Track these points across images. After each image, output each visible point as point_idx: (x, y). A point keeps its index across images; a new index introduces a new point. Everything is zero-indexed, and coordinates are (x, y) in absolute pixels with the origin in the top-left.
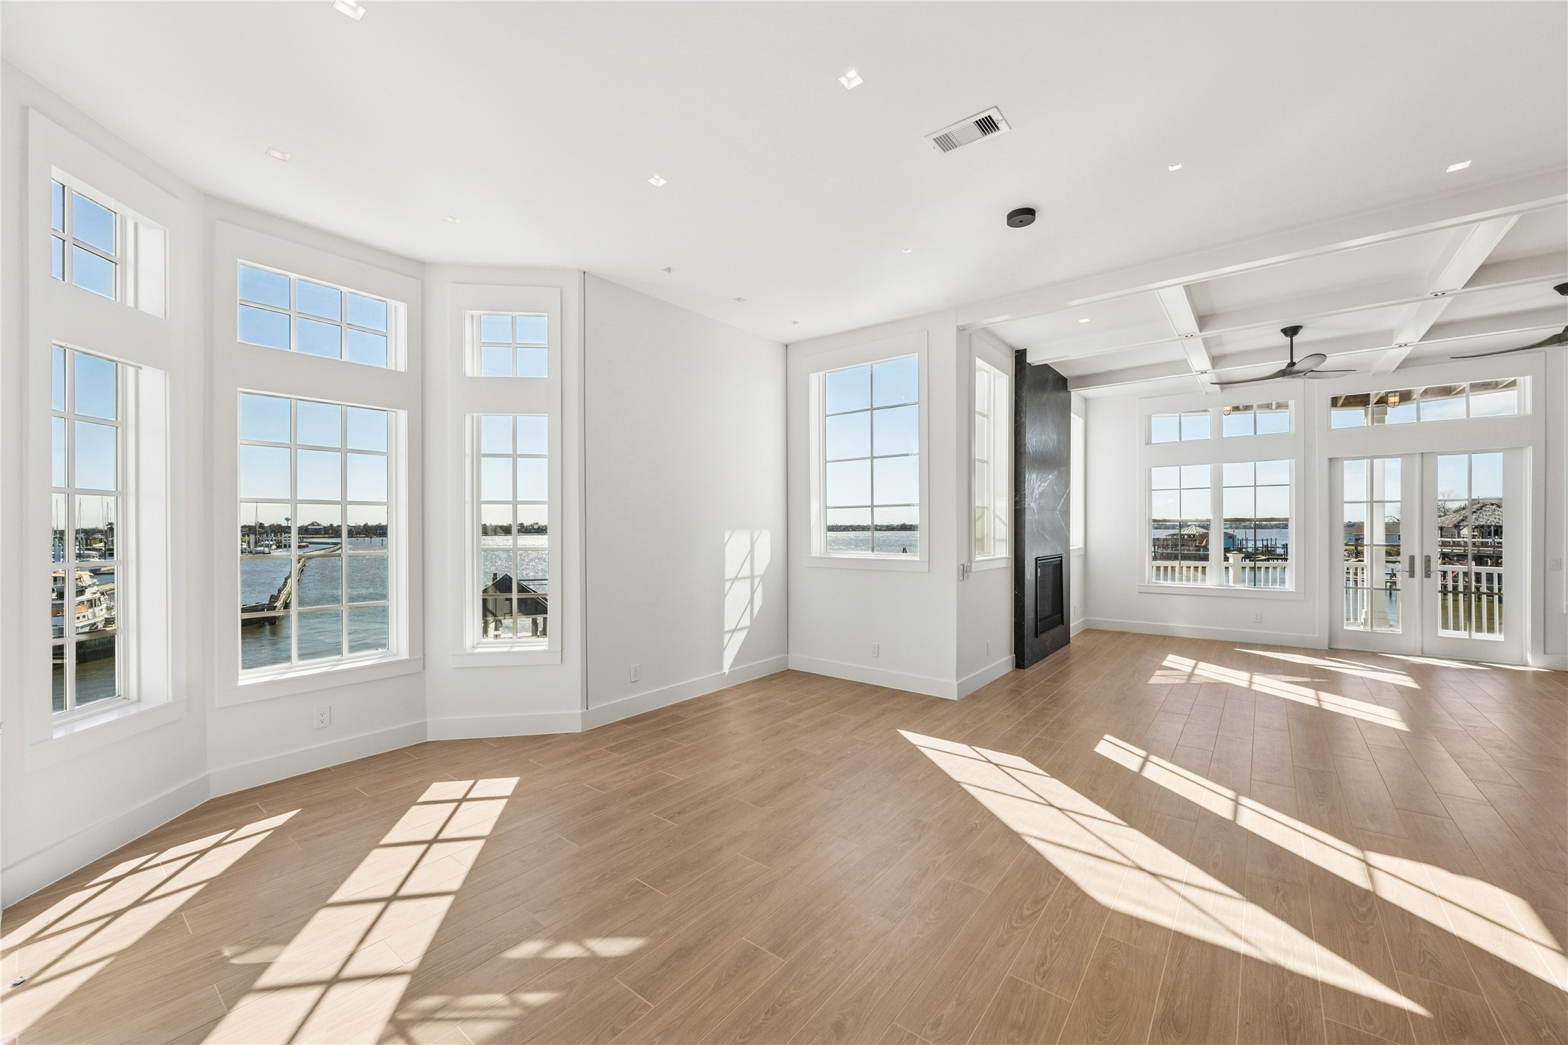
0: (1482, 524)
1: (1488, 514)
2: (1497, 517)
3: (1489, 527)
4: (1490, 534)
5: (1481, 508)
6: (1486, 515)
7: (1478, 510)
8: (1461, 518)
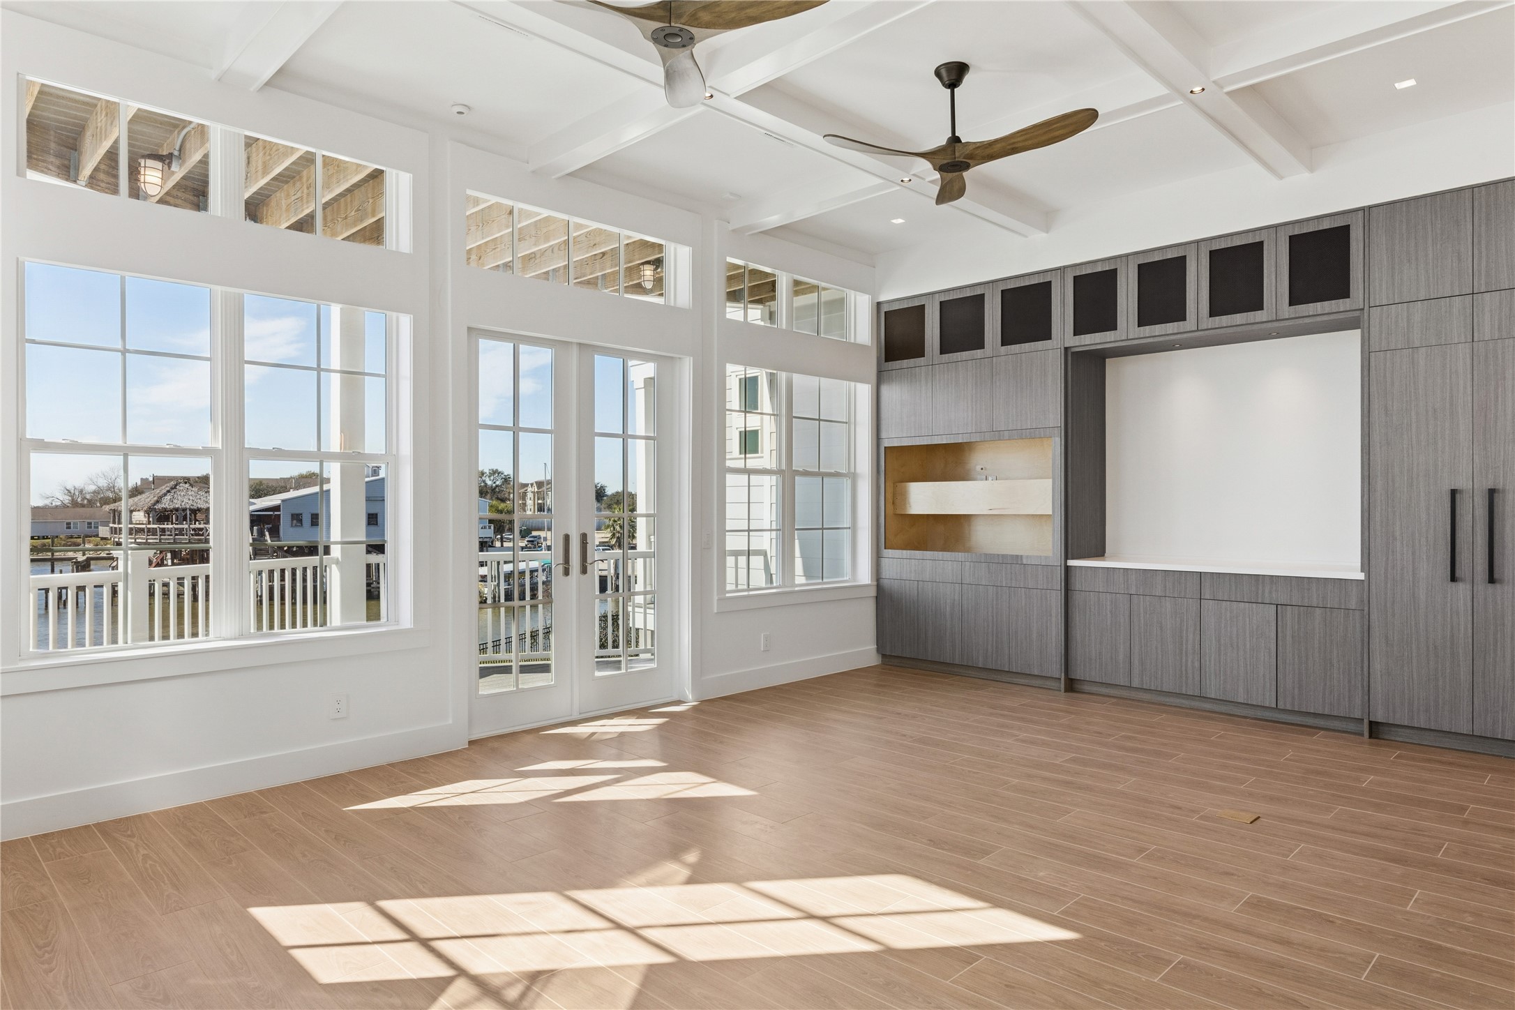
0: (177, 506)
1: (182, 494)
2: (191, 498)
3: (184, 510)
4: (185, 519)
5: (174, 487)
6: (180, 495)
7: (172, 488)
8: (156, 498)
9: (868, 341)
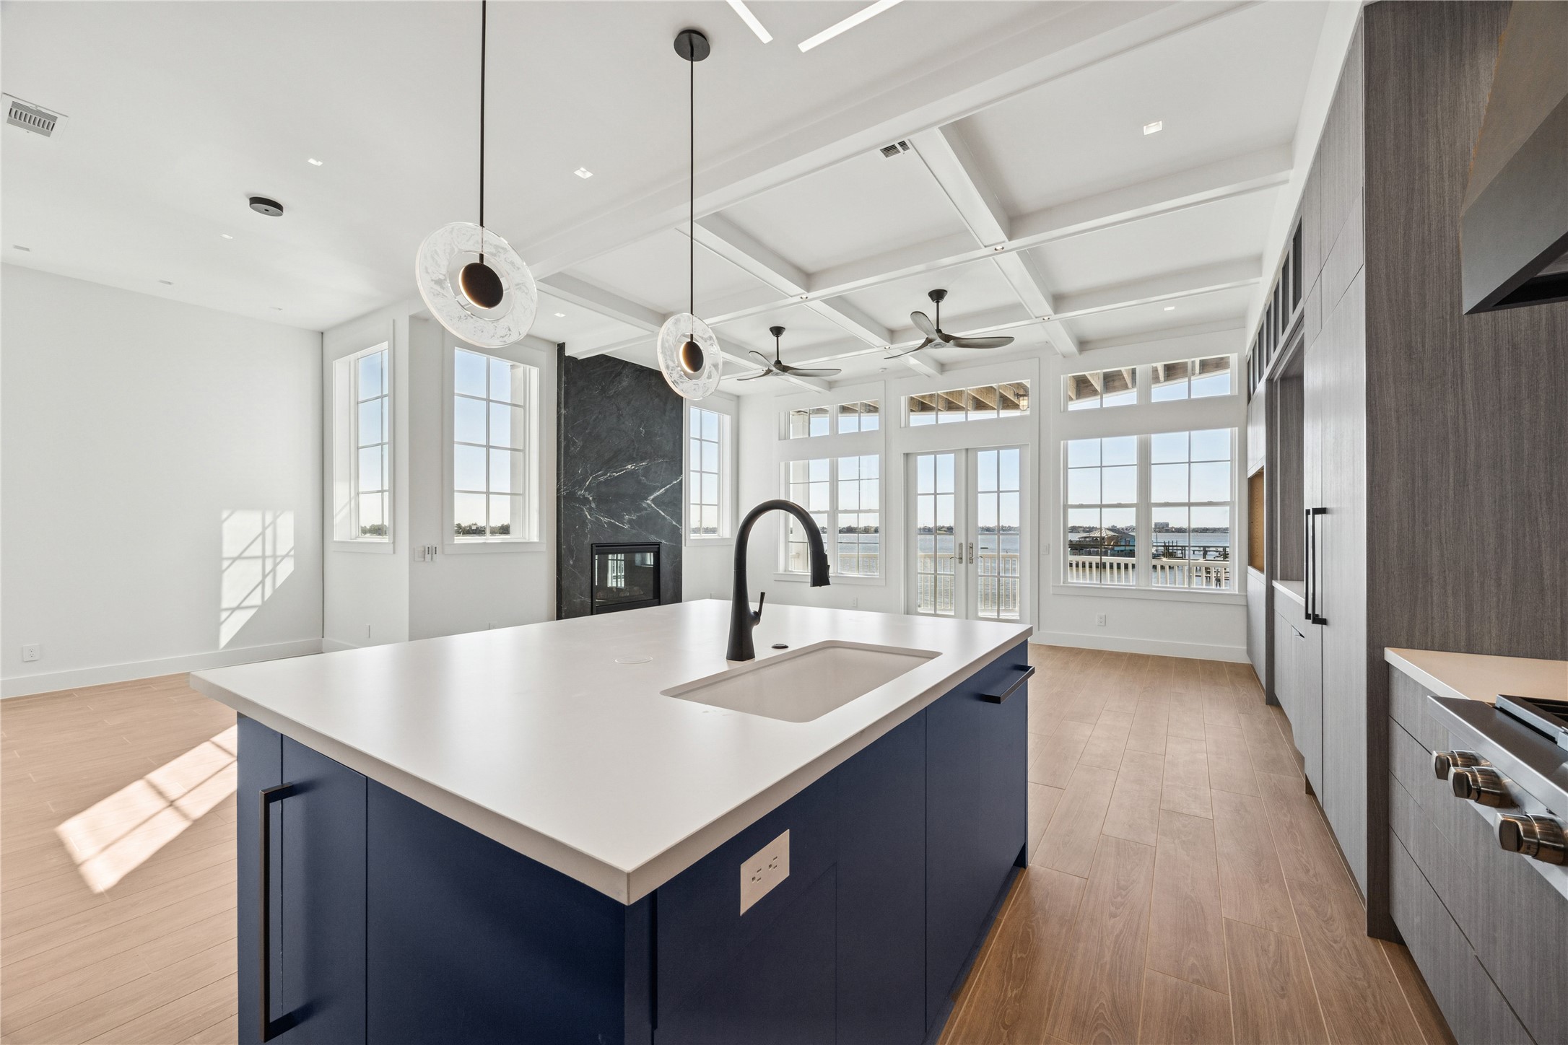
9: (1236, 393)
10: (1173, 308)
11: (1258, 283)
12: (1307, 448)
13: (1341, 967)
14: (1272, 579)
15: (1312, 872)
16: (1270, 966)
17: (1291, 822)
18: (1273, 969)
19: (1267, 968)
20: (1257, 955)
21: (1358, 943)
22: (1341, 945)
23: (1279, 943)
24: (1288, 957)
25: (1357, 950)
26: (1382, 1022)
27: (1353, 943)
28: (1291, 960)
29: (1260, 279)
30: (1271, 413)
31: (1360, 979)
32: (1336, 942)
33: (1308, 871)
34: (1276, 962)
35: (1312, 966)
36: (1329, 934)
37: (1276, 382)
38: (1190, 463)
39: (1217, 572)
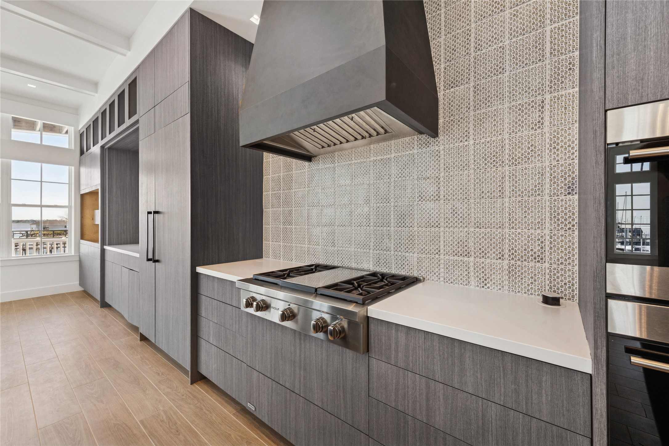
9: (73, 147)
10: (35, 87)
11: (94, 96)
12: (142, 184)
13: (190, 404)
14: (104, 245)
15: (160, 373)
16: (168, 426)
17: (141, 357)
18: (169, 426)
19: (167, 428)
20: (161, 426)
21: (189, 390)
22: (185, 395)
23: (165, 412)
24: (172, 416)
25: (190, 393)
26: (211, 413)
27: (188, 391)
28: (174, 416)
29: (96, 95)
30: (103, 163)
31: (197, 403)
32: (183, 396)
33: (159, 374)
34: (169, 422)
35: (181, 412)
36: (179, 394)
37: (106, 149)
38: (41, 182)
39: (51, 245)
